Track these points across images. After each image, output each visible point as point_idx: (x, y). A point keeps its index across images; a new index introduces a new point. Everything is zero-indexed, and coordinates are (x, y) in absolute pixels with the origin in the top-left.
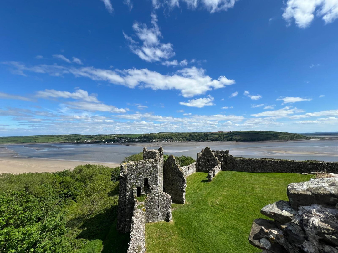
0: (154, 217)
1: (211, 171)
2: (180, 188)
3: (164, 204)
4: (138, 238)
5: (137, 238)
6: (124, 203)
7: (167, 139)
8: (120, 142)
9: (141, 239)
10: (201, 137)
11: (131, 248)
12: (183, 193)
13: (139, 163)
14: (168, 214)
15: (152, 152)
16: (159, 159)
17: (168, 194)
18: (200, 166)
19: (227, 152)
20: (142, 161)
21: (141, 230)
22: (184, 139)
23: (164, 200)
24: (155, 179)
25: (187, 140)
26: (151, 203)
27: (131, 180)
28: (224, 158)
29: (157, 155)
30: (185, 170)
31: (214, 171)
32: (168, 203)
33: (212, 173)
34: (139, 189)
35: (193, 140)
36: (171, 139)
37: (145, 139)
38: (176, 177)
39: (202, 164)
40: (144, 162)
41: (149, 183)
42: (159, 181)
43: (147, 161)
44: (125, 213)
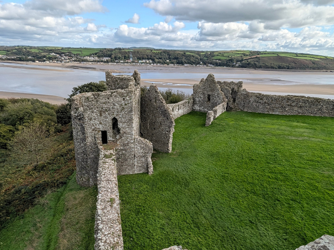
0: (129, 169)
1: (211, 111)
2: (165, 133)
3: (142, 152)
4: (109, 190)
5: (107, 191)
6: (83, 151)
7: (144, 61)
8: (61, 62)
9: (114, 192)
10: (201, 59)
11: (101, 201)
12: (168, 140)
13: (103, 95)
14: (147, 165)
15: (122, 79)
16: (133, 90)
17: (148, 141)
18: (196, 104)
19: (240, 84)
20: (106, 92)
21: (112, 182)
22: (172, 61)
23: (142, 148)
24: (129, 120)
25: (177, 63)
26: (124, 152)
27: (90, 120)
28: (234, 92)
29: (131, 83)
30: (173, 109)
31: (215, 112)
32: (148, 152)
33: (213, 114)
34: (104, 134)
35: (187, 63)
36: (151, 61)
37: (105, 59)
38: (160, 119)
39: (199, 101)
40: (110, 93)
41: (120, 125)
42: (134, 123)
43: (114, 92)
44: (86, 164)
